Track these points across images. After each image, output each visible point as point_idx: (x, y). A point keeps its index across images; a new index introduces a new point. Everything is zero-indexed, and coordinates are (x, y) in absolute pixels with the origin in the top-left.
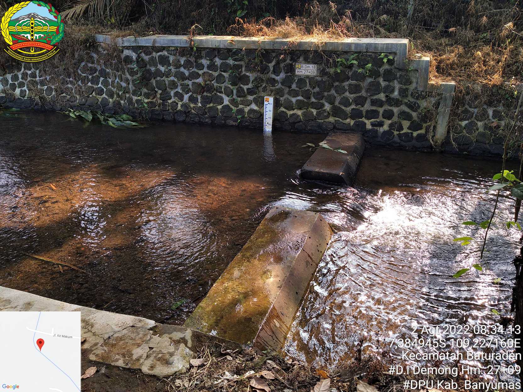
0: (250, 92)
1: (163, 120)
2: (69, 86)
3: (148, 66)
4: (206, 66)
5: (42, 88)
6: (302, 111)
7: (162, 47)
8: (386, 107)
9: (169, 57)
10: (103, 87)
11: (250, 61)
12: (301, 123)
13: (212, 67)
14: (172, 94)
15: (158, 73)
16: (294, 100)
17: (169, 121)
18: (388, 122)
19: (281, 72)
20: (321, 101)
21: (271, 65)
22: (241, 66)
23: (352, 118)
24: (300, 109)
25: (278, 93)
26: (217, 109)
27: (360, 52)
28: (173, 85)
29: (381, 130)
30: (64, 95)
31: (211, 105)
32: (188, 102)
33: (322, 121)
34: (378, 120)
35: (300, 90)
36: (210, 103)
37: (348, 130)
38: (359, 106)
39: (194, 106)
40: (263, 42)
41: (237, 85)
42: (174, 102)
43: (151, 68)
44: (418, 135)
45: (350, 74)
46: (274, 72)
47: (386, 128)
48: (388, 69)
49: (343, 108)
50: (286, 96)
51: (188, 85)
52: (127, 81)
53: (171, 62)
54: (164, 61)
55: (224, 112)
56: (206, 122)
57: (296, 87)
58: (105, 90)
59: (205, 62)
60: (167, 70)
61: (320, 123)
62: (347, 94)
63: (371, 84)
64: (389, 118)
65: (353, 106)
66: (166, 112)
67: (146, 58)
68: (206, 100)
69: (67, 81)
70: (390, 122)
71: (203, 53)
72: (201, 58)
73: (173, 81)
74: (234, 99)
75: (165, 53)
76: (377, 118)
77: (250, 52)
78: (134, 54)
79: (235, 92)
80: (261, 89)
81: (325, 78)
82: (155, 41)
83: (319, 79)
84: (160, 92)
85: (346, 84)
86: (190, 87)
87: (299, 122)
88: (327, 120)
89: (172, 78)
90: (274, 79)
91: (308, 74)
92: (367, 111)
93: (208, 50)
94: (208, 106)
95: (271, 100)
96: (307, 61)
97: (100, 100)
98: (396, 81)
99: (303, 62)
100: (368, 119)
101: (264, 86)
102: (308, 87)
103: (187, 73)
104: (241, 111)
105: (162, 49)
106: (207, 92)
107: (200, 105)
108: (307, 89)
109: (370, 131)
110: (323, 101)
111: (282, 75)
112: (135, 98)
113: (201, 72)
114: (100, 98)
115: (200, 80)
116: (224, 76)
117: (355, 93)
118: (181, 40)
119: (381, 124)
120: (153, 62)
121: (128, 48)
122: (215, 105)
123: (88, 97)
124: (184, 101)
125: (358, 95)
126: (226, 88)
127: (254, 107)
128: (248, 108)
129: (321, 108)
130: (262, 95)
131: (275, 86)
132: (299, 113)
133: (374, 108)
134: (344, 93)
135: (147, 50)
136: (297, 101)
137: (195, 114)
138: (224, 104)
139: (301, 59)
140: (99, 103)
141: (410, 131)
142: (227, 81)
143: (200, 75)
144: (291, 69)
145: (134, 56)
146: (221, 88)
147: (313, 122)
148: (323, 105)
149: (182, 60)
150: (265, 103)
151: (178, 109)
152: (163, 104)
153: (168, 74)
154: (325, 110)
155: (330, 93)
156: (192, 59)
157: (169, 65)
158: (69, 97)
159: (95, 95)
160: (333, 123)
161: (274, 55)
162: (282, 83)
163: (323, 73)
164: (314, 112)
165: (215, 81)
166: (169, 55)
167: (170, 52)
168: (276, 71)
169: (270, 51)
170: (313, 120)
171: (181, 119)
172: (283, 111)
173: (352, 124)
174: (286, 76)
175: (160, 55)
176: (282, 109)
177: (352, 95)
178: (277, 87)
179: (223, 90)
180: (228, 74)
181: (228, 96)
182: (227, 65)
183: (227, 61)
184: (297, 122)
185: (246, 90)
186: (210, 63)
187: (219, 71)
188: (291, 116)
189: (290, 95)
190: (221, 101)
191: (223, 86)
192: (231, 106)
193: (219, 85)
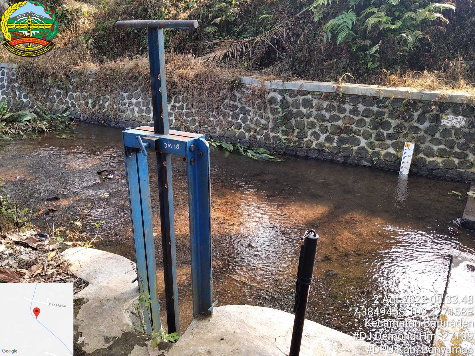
0: (390, 137)
1: (296, 156)
2: (212, 119)
3: (290, 108)
4: (348, 110)
5: (187, 119)
6: (443, 159)
7: (307, 91)
9: (312, 100)
10: (242, 123)
11: (394, 109)
12: (440, 170)
13: (355, 111)
14: (309, 133)
15: (300, 114)
16: (435, 148)
17: (301, 157)
19: (425, 121)
20: (465, 152)
21: (416, 115)
22: (384, 113)
24: (441, 157)
25: (419, 140)
26: (353, 149)
28: (312, 125)
30: (206, 126)
31: (347, 145)
32: (323, 141)
33: (464, 171)
35: (444, 139)
36: (347, 144)
39: (329, 145)
40: (412, 93)
41: (377, 130)
42: (310, 141)
43: (293, 109)
46: (419, 121)
50: (427, 144)
51: (327, 126)
52: (268, 119)
53: (314, 105)
54: (307, 104)
55: (359, 153)
56: (339, 161)
57: (440, 136)
58: (243, 125)
59: (348, 107)
60: (308, 112)
61: (461, 172)
66: (301, 149)
67: (290, 100)
68: (342, 141)
69: (210, 115)
71: (348, 99)
72: (345, 103)
73: (313, 122)
74: (371, 143)
75: (309, 97)
77: (396, 101)
78: (279, 96)
79: (374, 136)
80: (401, 135)
81: (473, 131)
82: (301, 86)
83: (467, 130)
84: (297, 130)
86: (329, 128)
87: (438, 169)
88: (469, 170)
89: (312, 119)
90: (417, 127)
91: (455, 125)
93: (352, 97)
94: (344, 146)
95: (412, 146)
96: (456, 113)
97: (238, 133)
99: (451, 113)
101: (405, 132)
102: (453, 137)
103: (327, 115)
104: (377, 154)
105: (309, 93)
106: (345, 133)
107: (335, 145)
108: (451, 139)
110: (468, 152)
111: (427, 124)
112: (272, 134)
113: (342, 116)
114: (238, 132)
115: (340, 123)
116: (364, 121)
118: (327, 86)
120: (296, 104)
121: (274, 90)
122: (350, 146)
123: (227, 130)
124: (320, 140)
126: (365, 131)
127: (391, 150)
128: (385, 151)
129: (464, 158)
130: (403, 141)
131: (417, 134)
132: (439, 160)
135: (292, 93)
136: (439, 149)
137: (329, 152)
138: (361, 145)
139: (450, 111)
140: (236, 136)
142: (367, 125)
143: (341, 118)
144: (437, 119)
145: (279, 97)
146: (360, 131)
147: (453, 171)
148: (467, 155)
149: (325, 104)
150: (405, 148)
151: (312, 147)
152: (299, 141)
153: (308, 116)
154: (468, 161)
156: (335, 104)
157: (312, 107)
158: (209, 128)
159: (233, 129)
161: (420, 105)
162: (425, 132)
163: (471, 125)
164: (456, 161)
165: (355, 124)
166: (313, 99)
167: (315, 96)
168: (420, 120)
169: (417, 101)
170: (453, 169)
171: (314, 156)
172: (422, 157)
174: (430, 126)
175: (305, 99)
176: (421, 155)
178: (419, 135)
179: (361, 133)
180: (370, 119)
181: (366, 139)
182: (371, 111)
183: (371, 108)
184: (436, 169)
185: (385, 135)
186: (353, 108)
187: (360, 116)
188: (430, 162)
189: (432, 143)
190: (358, 143)
191: (362, 129)
192: (367, 148)
193: (358, 128)
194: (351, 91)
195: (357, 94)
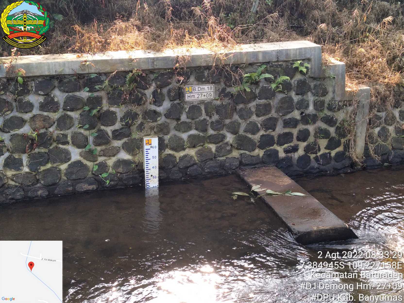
0: (117, 135)
4: (37, 105)
6: (196, 150)
8: (301, 127)
12: (195, 166)
13: (49, 105)
16: (185, 136)
18: (303, 145)
19: (163, 101)
20: (221, 132)
21: (149, 92)
23: (261, 147)
24: (194, 147)
25: (162, 130)
26: (60, 170)
27: (269, 63)
29: (296, 156)
31: (49, 166)
32: (2, 169)
33: (224, 158)
34: (292, 144)
35: (194, 121)
36: (47, 163)
37: (257, 164)
38: (270, 130)
39: (15, 173)
41: (94, 128)
44: (337, 154)
45: (257, 91)
46: (154, 101)
47: (301, 152)
48: (301, 80)
49: (250, 136)
50: (173, 132)
51: (3, 140)
55: (72, 173)
57: (188, 118)
59: (35, 99)
61: (221, 161)
62: (254, 118)
63: (283, 101)
64: (304, 140)
65: (262, 132)
68: (37, 160)
70: (305, 144)
71: (32, 85)
72: (28, 92)
74: (89, 150)
76: (291, 142)
79: (91, 139)
80: (134, 128)
81: (226, 101)
83: (218, 103)
85: (252, 105)
86: (7, 143)
87: (193, 165)
88: (230, 156)
90: (154, 111)
91: (203, 98)
92: (280, 136)
93: (40, 80)
94: (42, 168)
95: (155, 141)
96: (201, 80)
98: (309, 94)
99: (195, 82)
100: (281, 144)
101: (139, 122)
102: (204, 116)
104: (103, 167)
106: (40, 146)
107: (26, 170)
108: (202, 118)
109: (283, 159)
110: (224, 132)
111: (167, 104)
113: (27, 116)
115: (26, 130)
116: (70, 118)
117: (264, 115)
119: (295, 149)
122: (55, 165)
125: (267, 117)
126: (75, 136)
127: (124, 156)
128: (114, 159)
129: (222, 141)
131: (156, 121)
132: (192, 152)
133: (287, 130)
134: (250, 117)
136: (190, 136)
137: (16, 186)
138: (73, 160)
139: (192, 79)
141: (327, 151)
142: (76, 123)
143: (26, 121)
144: (178, 94)
146: (65, 136)
147: (211, 162)
148: (224, 137)
150: (146, 147)
154: (227, 143)
155: (233, 120)
156: (10, 97)
160: (238, 158)
162: (167, 116)
163: (222, 93)
164: (213, 147)
165: (54, 127)
168: (157, 100)
170: (212, 159)
172: (170, 154)
173: (261, 155)
174: (172, 106)
176: (168, 151)
177: (260, 119)
178: (159, 122)
179: (69, 139)
180: (79, 112)
181: (79, 147)
182: (78, 100)
183: (77, 94)
184: (190, 166)
185: (110, 134)
186: (45, 100)
187: (61, 110)
188: (181, 159)
189: (179, 131)
190: (66, 156)
191: (69, 133)
192: (85, 162)
193: (62, 132)
194: (35, 71)
195: (47, 73)
